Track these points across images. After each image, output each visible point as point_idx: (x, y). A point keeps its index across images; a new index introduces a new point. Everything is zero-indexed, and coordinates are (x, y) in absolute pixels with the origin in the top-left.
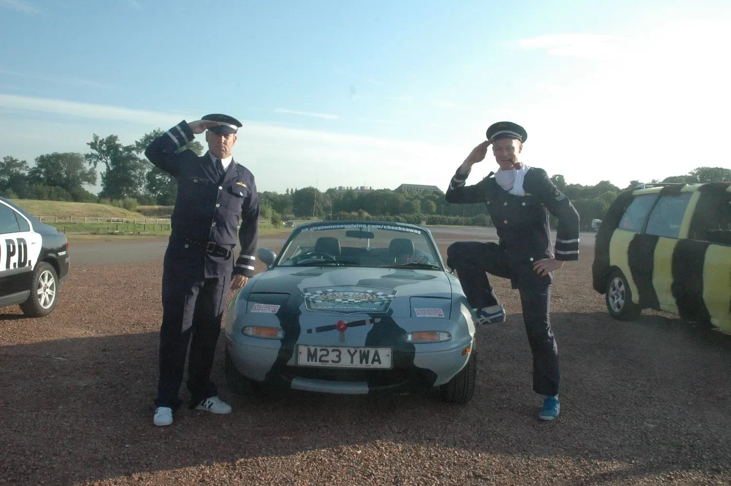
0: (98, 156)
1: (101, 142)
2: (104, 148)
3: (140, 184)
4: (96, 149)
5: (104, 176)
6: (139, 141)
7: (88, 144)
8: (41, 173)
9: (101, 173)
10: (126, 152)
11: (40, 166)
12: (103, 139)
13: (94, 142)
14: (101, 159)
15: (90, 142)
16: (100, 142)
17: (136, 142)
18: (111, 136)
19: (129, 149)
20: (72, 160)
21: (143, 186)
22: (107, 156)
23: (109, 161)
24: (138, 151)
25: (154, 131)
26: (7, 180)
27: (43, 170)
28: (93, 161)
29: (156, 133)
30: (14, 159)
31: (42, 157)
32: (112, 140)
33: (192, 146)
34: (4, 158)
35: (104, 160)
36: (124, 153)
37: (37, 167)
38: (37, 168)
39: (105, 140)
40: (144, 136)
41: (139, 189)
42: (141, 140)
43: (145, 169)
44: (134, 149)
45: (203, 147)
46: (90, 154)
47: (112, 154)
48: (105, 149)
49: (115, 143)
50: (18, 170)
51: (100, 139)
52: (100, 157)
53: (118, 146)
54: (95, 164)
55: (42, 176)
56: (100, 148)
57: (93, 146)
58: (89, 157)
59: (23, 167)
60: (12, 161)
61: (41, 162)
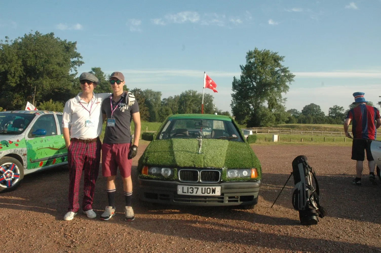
26: (335, 116)
59: (341, 110)
60: (337, 107)
61: (351, 107)
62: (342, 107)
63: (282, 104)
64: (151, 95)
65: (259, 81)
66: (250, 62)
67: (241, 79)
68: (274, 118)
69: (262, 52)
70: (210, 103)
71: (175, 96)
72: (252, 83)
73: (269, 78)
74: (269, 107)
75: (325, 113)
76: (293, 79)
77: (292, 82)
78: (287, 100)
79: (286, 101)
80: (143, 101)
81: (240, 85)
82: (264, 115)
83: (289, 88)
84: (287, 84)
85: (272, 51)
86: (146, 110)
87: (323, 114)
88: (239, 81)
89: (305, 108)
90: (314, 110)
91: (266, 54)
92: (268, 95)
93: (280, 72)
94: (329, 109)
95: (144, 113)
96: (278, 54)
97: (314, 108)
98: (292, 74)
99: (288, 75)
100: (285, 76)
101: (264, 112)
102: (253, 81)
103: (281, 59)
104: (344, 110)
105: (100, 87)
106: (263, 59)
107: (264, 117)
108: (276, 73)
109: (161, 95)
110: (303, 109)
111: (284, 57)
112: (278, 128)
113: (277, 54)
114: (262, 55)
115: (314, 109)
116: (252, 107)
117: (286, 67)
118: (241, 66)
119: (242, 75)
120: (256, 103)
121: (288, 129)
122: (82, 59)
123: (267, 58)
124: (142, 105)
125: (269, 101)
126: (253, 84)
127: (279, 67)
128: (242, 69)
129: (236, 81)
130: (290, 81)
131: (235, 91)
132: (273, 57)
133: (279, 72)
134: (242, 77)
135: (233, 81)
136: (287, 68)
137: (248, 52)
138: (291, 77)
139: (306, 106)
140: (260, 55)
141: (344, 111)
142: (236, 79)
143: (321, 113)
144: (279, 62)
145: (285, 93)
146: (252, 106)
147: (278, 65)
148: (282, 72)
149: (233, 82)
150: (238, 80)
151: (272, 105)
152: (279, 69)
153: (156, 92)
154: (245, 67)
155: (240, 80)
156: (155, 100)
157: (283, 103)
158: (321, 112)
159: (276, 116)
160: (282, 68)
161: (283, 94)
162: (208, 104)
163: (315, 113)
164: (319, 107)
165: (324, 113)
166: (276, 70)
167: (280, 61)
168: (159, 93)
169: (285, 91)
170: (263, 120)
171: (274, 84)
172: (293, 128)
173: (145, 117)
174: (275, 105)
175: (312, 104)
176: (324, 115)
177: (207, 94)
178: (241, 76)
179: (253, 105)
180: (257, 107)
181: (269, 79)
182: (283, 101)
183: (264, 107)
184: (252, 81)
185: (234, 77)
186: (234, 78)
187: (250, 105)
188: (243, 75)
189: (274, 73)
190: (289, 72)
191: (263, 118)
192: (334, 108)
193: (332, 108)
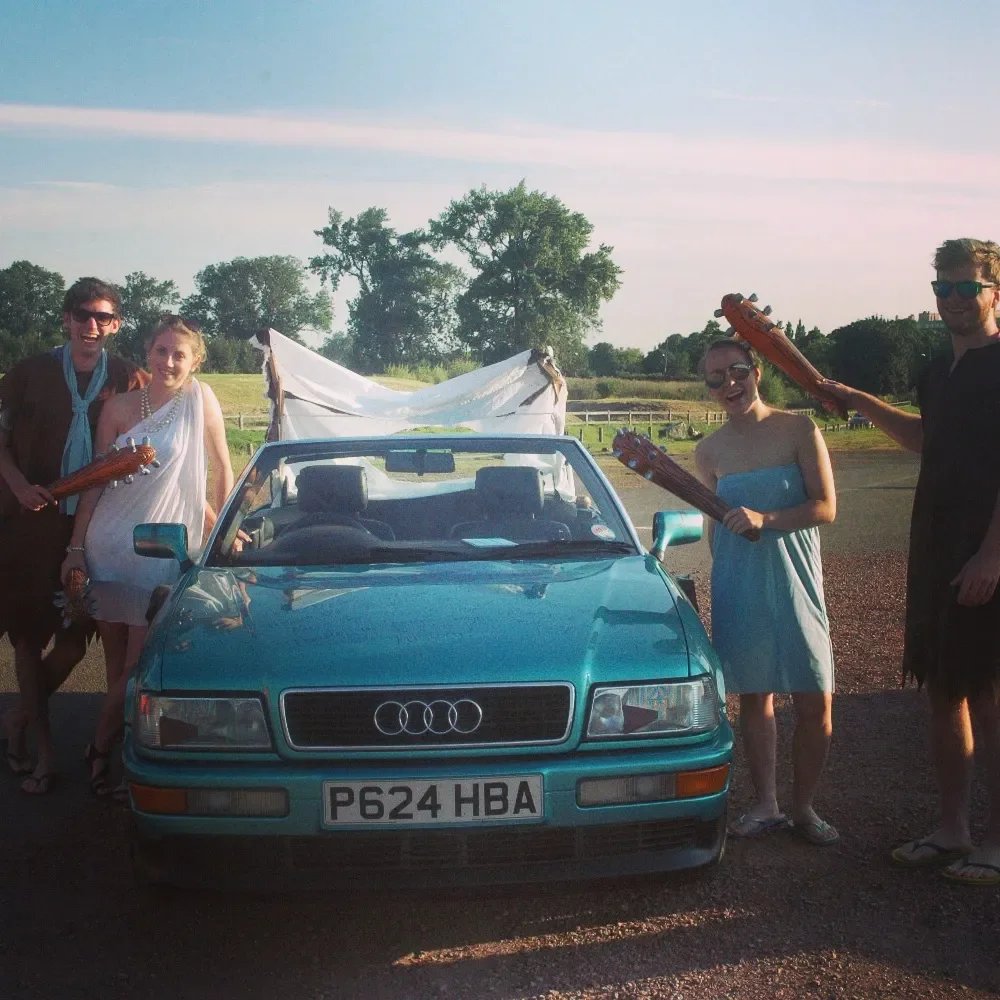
0: (340, 262)
1: (348, 226)
2: (354, 240)
3: (438, 325)
4: (336, 244)
5: (355, 309)
6: (437, 219)
7: (317, 233)
8: (209, 308)
9: (348, 302)
10: (407, 249)
11: (207, 292)
12: (352, 220)
13: (330, 226)
14: (347, 268)
15: (321, 229)
16: (344, 227)
17: (431, 221)
18: (370, 211)
19: (411, 240)
20: (276, 274)
21: (445, 330)
22: (362, 260)
23: (366, 272)
24: (438, 244)
25: (473, 193)
26: (133, 327)
27: (213, 302)
28: (330, 273)
29: (478, 198)
30: (148, 279)
31: (210, 269)
32: (372, 219)
33: (566, 226)
34: (128, 278)
35: (354, 269)
36: (400, 248)
37: (199, 294)
38: (200, 296)
39: (356, 221)
40: (449, 205)
41: (436, 340)
42: (443, 216)
43: (448, 287)
44: (424, 239)
45: (591, 226)
46: (322, 257)
47: (373, 256)
48: (355, 243)
49: (379, 227)
50: (156, 303)
51: (345, 219)
52: (344, 264)
53: (387, 233)
54: (335, 279)
55: (210, 315)
56: (345, 242)
57: (329, 236)
58: (321, 265)
59: (167, 297)
60: (144, 283)
61: (207, 281)
62: (170, 284)
90: (31, 297)
97: (35, 289)
104: (176, 295)
115: (36, 294)
141: (176, 303)
163: (42, 311)
192: (129, 285)
193: (121, 288)
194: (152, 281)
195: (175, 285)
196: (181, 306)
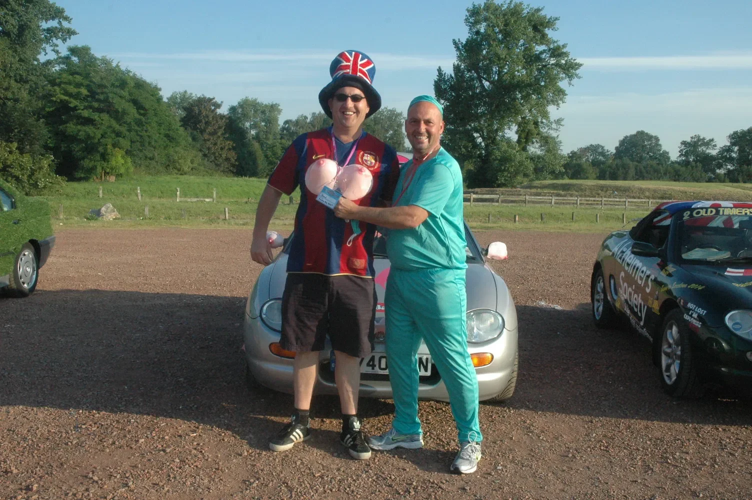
8: (732, 151)
11: (733, 144)
27: (736, 148)
30: (701, 138)
31: (735, 133)
34: (692, 138)
38: (729, 146)
50: (704, 149)
55: (734, 155)
59: (710, 146)
60: (699, 140)
61: (733, 138)
62: (712, 140)
63: (553, 134)
64: (255, 111)
65: (496, 78)
66: (478, 33)
67: (455, 74)
68: (531, 167)
69: (503, 9)
70: (396, 131)
71: (314, 114)
72: (481, 82)
73: (518, 71)
74: (519, 141)
75: (670, 155)
76: (577, 72)
77: (575, 81)
78: (562, 123)
79: (561, 127)
80: (220, 128)
81: (452, 88)
82: (506, 159)
83: (566, 95)
84: (563, 84)
85: (528, 5)
86: (230, 149)
87: (665, 155)
88: (452, 78)
89: (622, 143)
90: (644, 146)
91: (515, 12)
92: (517, 112)
93: (547, 55)
94: (680, 145)
95: (224, 156)
96: (543, 13)
97: (646, 143)
98: (575, 60)
99: (566, 64)
100: (557, 65)
101: (505, 152)
102: (484, 78)
103: (550, 23)
104: (715, 146)
105: (88, 93)
106: (506, 25)
107: (506, 163)
108: (538, 58)
109: (280, 111)
110: (618, 145)
111: (556, 19)
112: (534, 191)
113: (541, 12)
114: (504, 15)
115: (646, 145)
116: (480, 140)
117: (561, 43)
118: (455, 43)
119: (456, 63)
120: (489, 132)
121: (556, 192)
122: (69, 22)
123: (515, 22)
124: (219, 137)
125: (519, 126)
126: (482, 86)
127: (547, 45)
128: (458, 48)
129: (444, 78)
130: (570, 77)
131: (442, 101)
132: (530, 21)
133: (543, 56)
134: (457, 69)
135: (436, 78)
136: (564, 46)
137: (471, 7)
138: (572, 68)
139: (626, 137)
140: (498, 16)
141: (715, 149)
142: (443, 73)
143: (661, 155)
144: (547, 31)
145: (555, 107)
146: (480, 138)
147: (543, 38)
148: (551, 57)
149: (435, 82)
150: (449, 77)
151: (525, 136)
152: (546, 48)
153: (266, 106)
154: (465, 45)
155: (453, 75)
156: (266, 123)
157: (555, 129)
158: (661, 152)
159: (534, 161)
160: (552, 46)
161: (551, 109)
162: (392, 132)
163: (648, 153)
164: (657, 139)
165: (668, 153)
166: (538, 52)
167: (547, 29)
168: (273, 108)
169: (557, 101)
170: (504, 170)
171: (530, 85)
172: (568, 189)
173: (226, 165)
174: (532, 134)
175: (641, 134)
176: (669, 158)
177: (390, 110)
178: (454, 65)
179: (482, 136)
180: (491, 139)
181: (521, 72)
182: (554, 126)
183: (508, 141)
184: (480, 78)
185: (440, 68)
186: (438, 70)
187: (476, 135)
188: (458, 64)
189: (532, 59)
190: (568, 56)
191: (503, 168)
192: (691, 141)
193: (688, 143)
194: (704, 139)
195: (715, 141)
196: (718, 151)
